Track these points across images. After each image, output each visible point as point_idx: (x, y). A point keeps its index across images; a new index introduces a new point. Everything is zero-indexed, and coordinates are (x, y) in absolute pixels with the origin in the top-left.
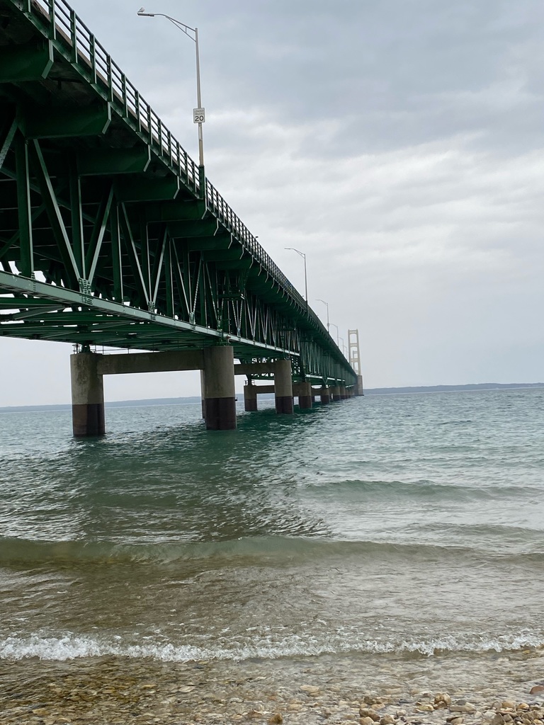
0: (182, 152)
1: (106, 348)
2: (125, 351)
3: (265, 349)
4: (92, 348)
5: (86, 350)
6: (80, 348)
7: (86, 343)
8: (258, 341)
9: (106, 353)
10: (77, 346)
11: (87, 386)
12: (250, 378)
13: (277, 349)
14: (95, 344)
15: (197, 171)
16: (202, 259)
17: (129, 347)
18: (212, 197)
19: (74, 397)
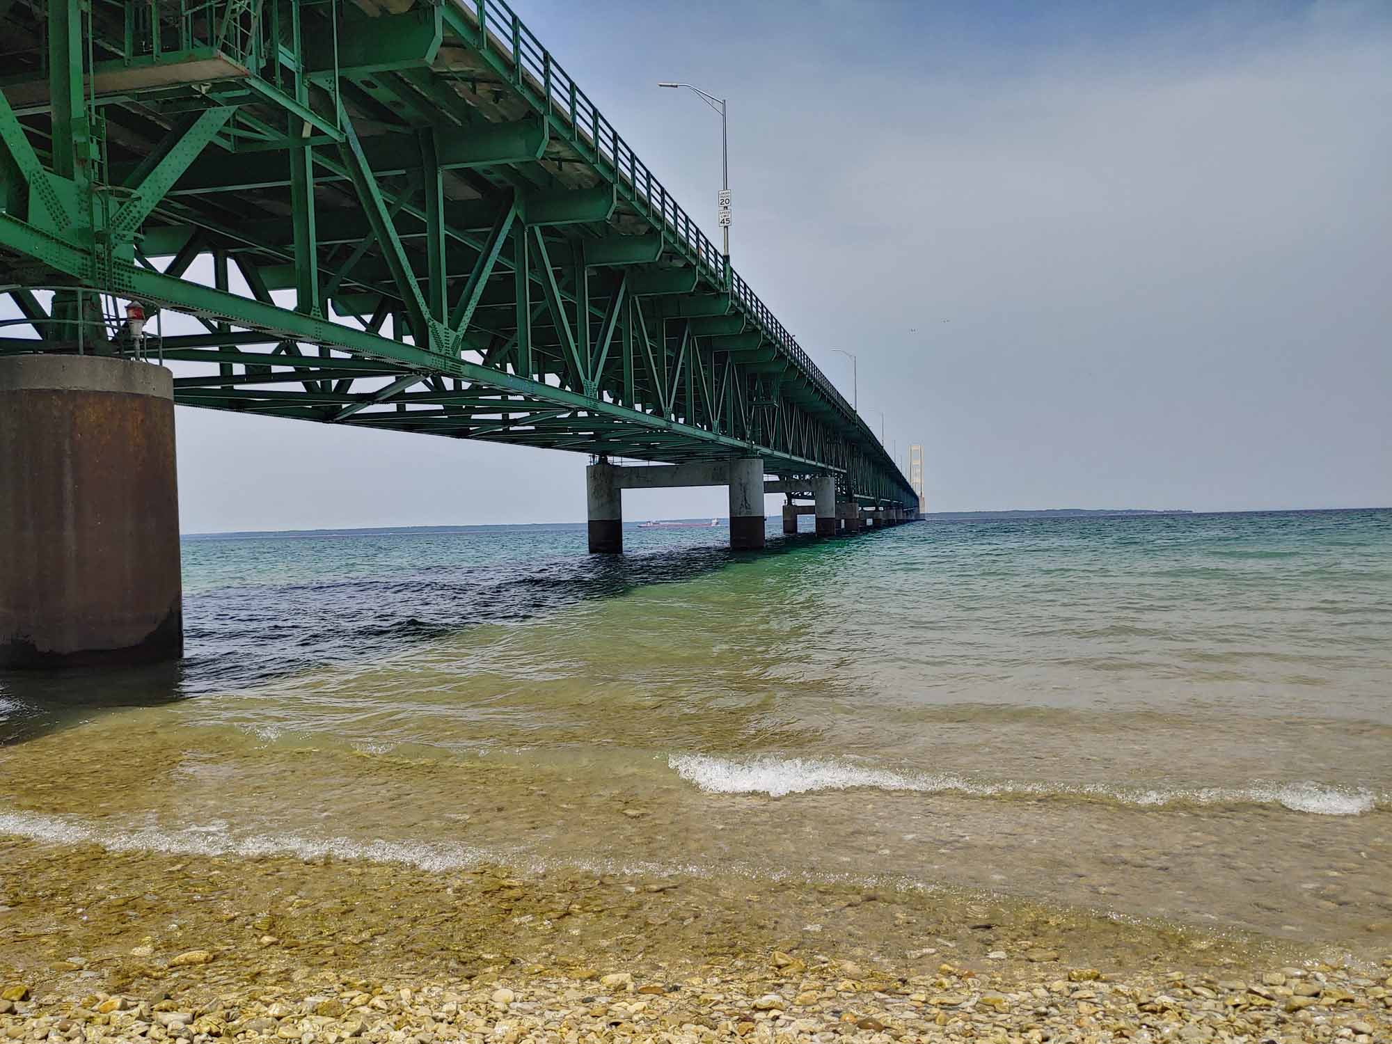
0: (703, 240)
1: (624, 459)
2: (645, 464)
3: (804, 464)
4: (610, 459)
5: (603, 461)
6: (597, 459)
7: (604, 455)
8: (796, 455)
9: (624, 465)
10: (594, 457)
11: (605, 499)
12: (790, 497)
13: (819, 464)
14: (614, 455)
15: (721, 260)
16: (729, 360)
17: (649, 459)
18: (739, 290)
19: (590, 512)
